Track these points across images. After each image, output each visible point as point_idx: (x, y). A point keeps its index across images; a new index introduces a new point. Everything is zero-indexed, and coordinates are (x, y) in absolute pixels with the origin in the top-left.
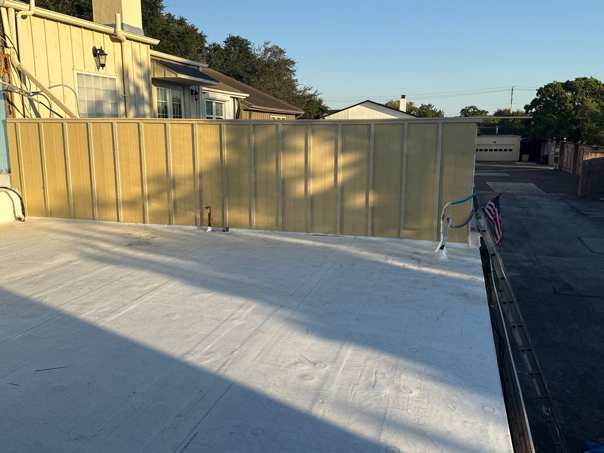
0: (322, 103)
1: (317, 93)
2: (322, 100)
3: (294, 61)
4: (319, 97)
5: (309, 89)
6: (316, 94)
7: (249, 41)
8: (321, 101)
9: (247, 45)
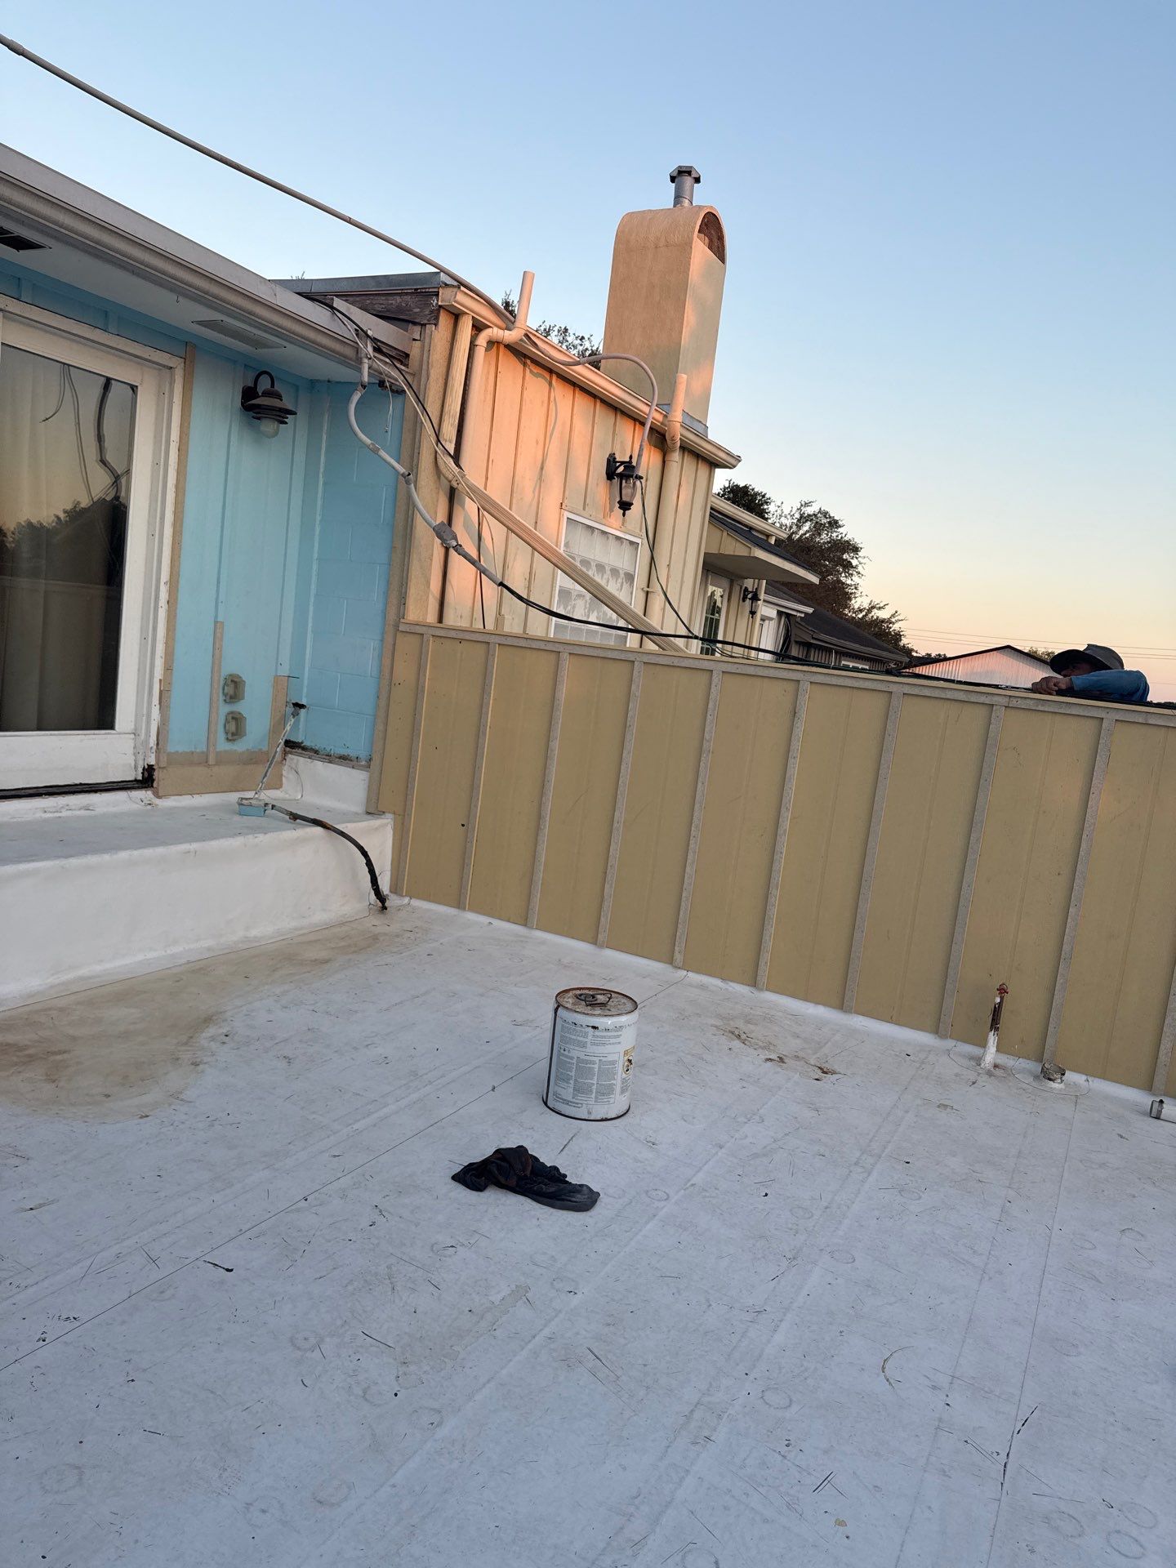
0: (901, 640)
1: (896, 618)
2: (901, 633)
3: (860, 546)
4: (895, 627)
5: (880, 608)
6: (893, 620)
7: (767, 496)
8: (898, 636)
9: (762, 505)
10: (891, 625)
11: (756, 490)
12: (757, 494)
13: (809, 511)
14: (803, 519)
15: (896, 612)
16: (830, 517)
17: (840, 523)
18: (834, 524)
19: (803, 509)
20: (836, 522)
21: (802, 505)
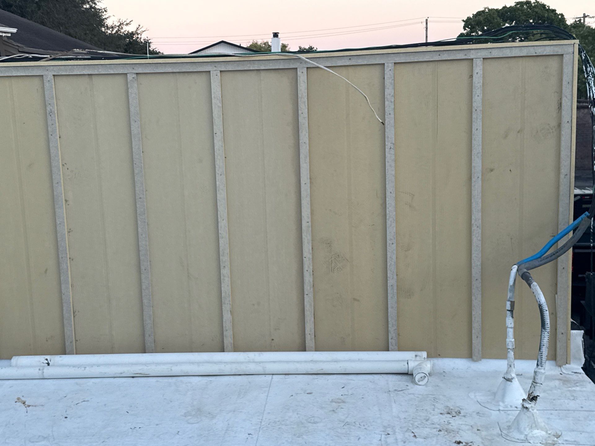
10: (139, 36)
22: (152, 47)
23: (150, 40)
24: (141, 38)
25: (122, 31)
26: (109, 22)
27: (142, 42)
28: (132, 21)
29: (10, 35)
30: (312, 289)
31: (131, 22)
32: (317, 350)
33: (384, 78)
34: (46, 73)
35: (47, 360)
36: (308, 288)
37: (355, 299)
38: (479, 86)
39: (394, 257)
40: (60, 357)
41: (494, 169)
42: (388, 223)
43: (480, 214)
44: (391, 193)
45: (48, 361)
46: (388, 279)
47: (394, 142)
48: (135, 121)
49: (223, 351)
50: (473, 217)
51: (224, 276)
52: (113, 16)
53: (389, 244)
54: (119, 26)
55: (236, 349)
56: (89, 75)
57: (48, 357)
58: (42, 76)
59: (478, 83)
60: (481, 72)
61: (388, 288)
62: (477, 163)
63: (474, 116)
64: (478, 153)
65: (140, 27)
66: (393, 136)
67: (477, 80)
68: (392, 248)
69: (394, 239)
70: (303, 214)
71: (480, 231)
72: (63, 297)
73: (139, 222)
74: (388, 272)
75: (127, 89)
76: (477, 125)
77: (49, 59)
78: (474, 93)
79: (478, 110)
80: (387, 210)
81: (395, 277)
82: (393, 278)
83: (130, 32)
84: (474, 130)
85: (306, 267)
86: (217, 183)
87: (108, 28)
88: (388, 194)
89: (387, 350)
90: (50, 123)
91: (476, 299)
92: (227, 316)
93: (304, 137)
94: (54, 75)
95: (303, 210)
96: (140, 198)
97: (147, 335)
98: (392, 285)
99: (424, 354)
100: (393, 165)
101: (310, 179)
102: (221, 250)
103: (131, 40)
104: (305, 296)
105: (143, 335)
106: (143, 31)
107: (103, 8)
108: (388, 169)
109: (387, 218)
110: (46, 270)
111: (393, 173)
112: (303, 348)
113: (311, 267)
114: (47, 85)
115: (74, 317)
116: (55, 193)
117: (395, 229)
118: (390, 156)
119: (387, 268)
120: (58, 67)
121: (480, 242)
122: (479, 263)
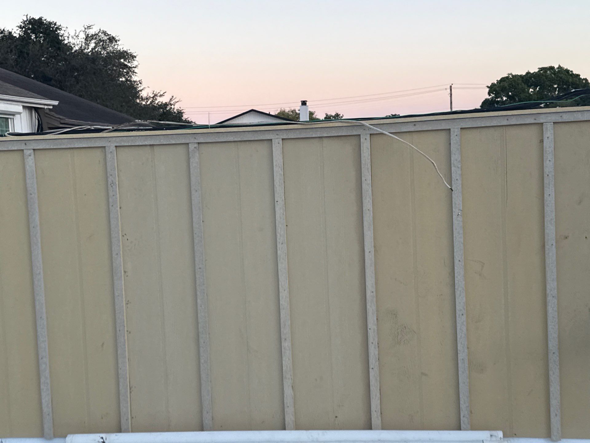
0: (182, 116)
1: (174, 101)
6: (172, 102)
9: (56, 30)
10: (173, 107)
11: (48, 20)
12: (50, 23)
13: (91, 32)
14: (88, 38)
15: (173, 97)
16: (108, 35)
17: (117, 38)
18: (112, 39)
19: (88, 31)
20: (113, 38)
21: (85, 29)
22: (185, 117)
23: (183, 110)
24: (174, 109)
25: (157, 102)
26: (144, 94)
27: (175, 113)
28: (165, 92)
29: (51, 107)
30: (377, 363)
31: (165, 94)
32: (383, 428)
33: (450, 144)
34: (109, 144)
35: (102, 438)
36: (373, 362)
37: (423, 374)
38: (550, 151)
39: (464, 329)
40: (116, 435)
41: (568, 236)
42: (458, 293)
43: (556, 283)
44: (459, 261)
45: (103, 440)
46: (458, 352)
47: (461, 209)
48: (196, 191)
49: (284, 428)
50: (548, 287)
51: (285, 349)
52: (148, 87)
53: (459, 315)
54: (153, 97)
55: (298, 427)
56: (150, 145)
57: (103, 435)
58: (105, 147)
59: (550, 147)
60: (552, 137)
61: (459, 361)
62: (551, 230)
63: (546, 181)
64: (552, 219)
65: (173, 98)
66: (461, 203)
67: (548, 144)
68: (461, 320)
69: (464, 309)
70: (367, 284)
71: (556, 301)
72: (120, 371)
73: (198, 293)
74: (459, 345)
75: (189, 159)
76: (550, 191)
77: (111, 130)
78: (545, 158)
79: (550, 175)
80: (456, 279)
81: (466, 350)
82: (464, 352)
83: (164, 102)
84: (546, 196)
85: (371, 340)
86: (279, 252)
87: (142, 99)
88: (456, 262)
89: (459, 428)
90: (111, 194)
91: (554, 374)
92: (288, 392)
93: (368, 204)
94: (116, 146)
95: (367, 279)
96: (200, 268)
97: (205, 413)
98: (463, 359)
99: (500, 434)
100: (461, 232)
101: (374, 247)
102: (282, 321)
103: (165, 111)
104: (371, 370)
105: (201, 412)
106: (176, 101)
107: (138, 80)
108: (456, 237)
109: (456, 287)
110: (103, 344)
111: (462, 240)
112: (369, 427)
113: (376, 339)
114: (109, 156)
115: (130, 392)
116: (114, 264)
117: (464, 299)
118: (457, 222)
119: (456, 340)
120: (121, 138)
121: (556, 314)
122: (556, 336)
